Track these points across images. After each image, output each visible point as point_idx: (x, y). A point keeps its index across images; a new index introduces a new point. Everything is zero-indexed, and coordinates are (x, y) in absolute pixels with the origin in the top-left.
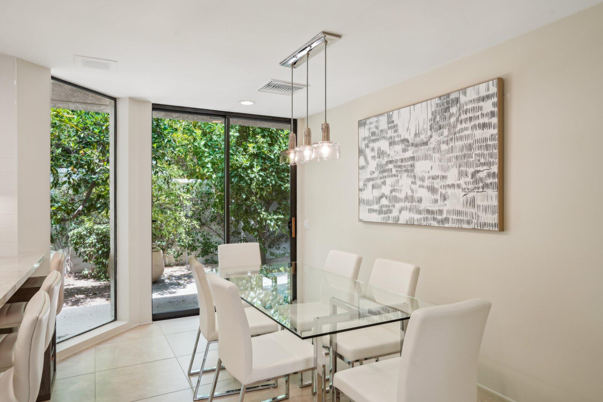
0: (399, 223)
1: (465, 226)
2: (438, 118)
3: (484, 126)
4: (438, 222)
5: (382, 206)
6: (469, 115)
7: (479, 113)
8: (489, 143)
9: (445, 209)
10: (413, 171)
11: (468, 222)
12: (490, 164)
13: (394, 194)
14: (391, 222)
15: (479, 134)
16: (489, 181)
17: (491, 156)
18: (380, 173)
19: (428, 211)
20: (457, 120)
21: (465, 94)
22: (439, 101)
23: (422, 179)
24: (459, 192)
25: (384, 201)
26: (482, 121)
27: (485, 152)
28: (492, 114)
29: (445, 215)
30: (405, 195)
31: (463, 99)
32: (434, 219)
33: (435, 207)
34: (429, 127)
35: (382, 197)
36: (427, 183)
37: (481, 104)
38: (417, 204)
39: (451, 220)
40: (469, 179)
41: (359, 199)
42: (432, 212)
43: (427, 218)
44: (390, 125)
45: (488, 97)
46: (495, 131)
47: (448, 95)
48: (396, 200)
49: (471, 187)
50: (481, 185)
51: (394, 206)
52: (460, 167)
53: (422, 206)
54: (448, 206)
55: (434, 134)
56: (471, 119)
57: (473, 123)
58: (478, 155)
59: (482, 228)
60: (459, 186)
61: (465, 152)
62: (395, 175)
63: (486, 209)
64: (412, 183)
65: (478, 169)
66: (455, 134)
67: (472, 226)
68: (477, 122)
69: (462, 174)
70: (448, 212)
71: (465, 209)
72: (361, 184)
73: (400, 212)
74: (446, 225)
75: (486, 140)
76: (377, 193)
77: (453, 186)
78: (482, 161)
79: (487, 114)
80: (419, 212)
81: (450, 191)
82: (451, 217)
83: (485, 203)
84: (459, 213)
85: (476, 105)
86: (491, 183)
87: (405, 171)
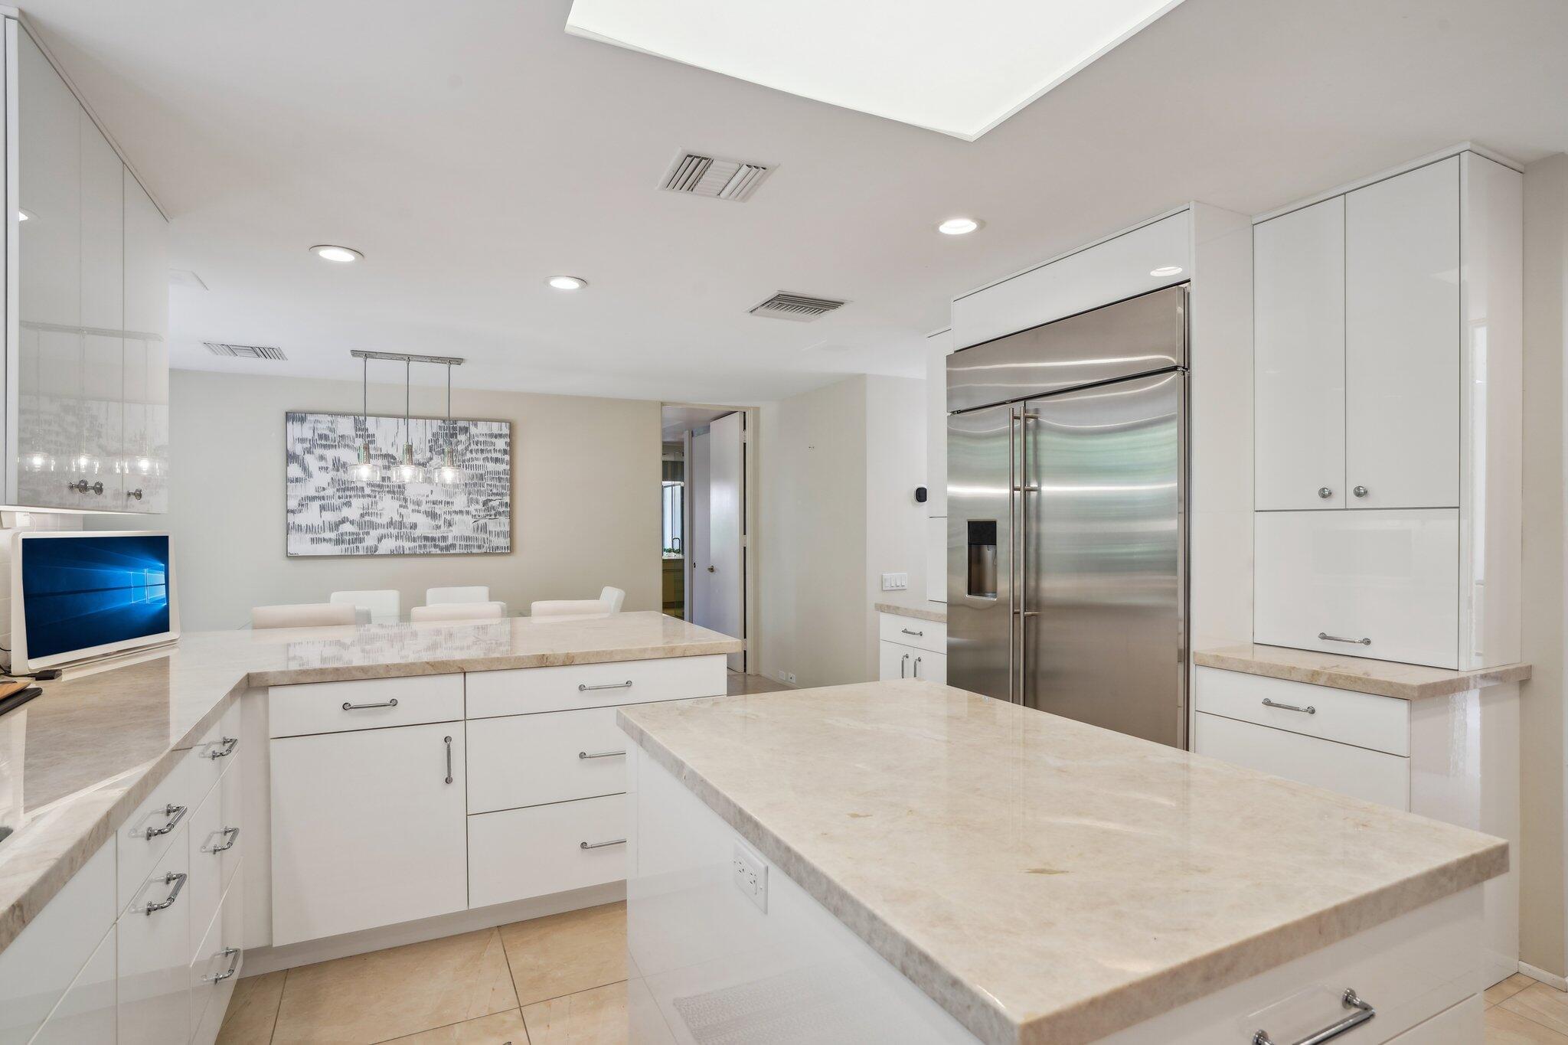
0: (377, 553)
1: (475, 551)
2: (441, 441)
3: (497, 460)
4: (442, 549)
5: (342, 534)
6: (479, 447)
7: (492, 448)
8: (501, 476)
9: (450, 536)
10: (403, 493)
11: (479, 547)
12: (502, 494)
13: (367, 518)
14: (361, 553)
15: (491, 466)
16: (501, 510)
17: (503, 487)
18: (338, 490)
19: (426, 538)
20: (466, 449)
21: (476, 425)
22: (443, 424)
23: (418, 503)
24: (469, 519)
25: (346, 528)
26: (494, 455)
27: (498, 484)
28: (505, 452)
29: (450, 542)
30: (389, 520)
31: (473, 430)
32: (435, 546)
33: (437, 534)
34: (428, 449)
35: (343, 521)
36: (424, 507)
37: (494, 440)
38: (409, 530)
39: (458, 546)
40: (480, 506)
41: (288, 525)
42: (433, 539)
43: (425, 546)
44: (358, 433)
45: (501, 436)
46: (508, 467)
47: (455, 422)
48: (373, 526)
49: (482, 514)
50: (493, 512)
51: (368, 533)
52: (469, 494)
53: (417, 533)
54: (453, 533)
55: (435, 457)
56: (482, 451)
57: (484, 455)
58: (491, 485)
59: (493, 552)
60: (468, 513)
61: (475, 481)
62: (369, 496)
63: (498, 534)
64: (401, 506)
65: (490, 498)
66: (464, 461)
67: (484, 550)
68: (489, 455)
69: (470, 501)
70: (455, 538)
71: (475, 535)
72: (293, 504)
73: (380, 540)
74: (452, 552)
75: (499, 473)
76: (330, 517)
77: (461, 512)
78: (495, 491)
79: (499, 451)
80: (414, 540)
81: (457, 518)
82: (458, 543)
83: (498, 529)
84: (468, 538)
85: (489, 439)
86: (503, 512)
87: (389, 492)
